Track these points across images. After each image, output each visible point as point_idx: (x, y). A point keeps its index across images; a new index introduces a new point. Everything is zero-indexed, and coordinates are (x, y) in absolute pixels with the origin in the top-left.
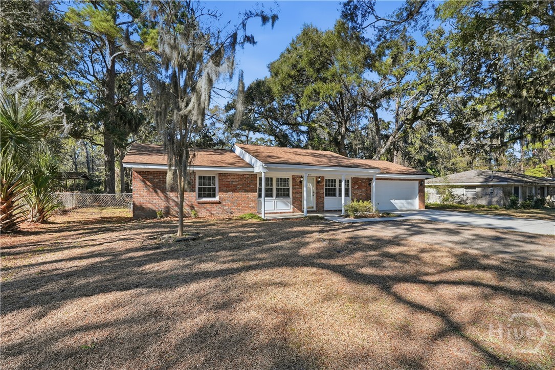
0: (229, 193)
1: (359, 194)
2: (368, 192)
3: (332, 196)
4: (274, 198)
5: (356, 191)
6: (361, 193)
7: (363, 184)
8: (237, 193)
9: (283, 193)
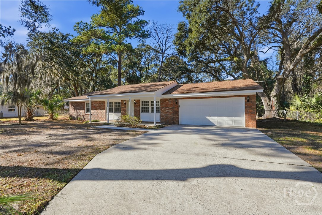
0: (95, 111)
1: (167, 111)
2: (176, 109)
3: (147, 112)
4: (113, 113)
5: (164, 109)
6: (168, 110)
7: (170, 103)
8: (98, 111)
9: (117, 110)
